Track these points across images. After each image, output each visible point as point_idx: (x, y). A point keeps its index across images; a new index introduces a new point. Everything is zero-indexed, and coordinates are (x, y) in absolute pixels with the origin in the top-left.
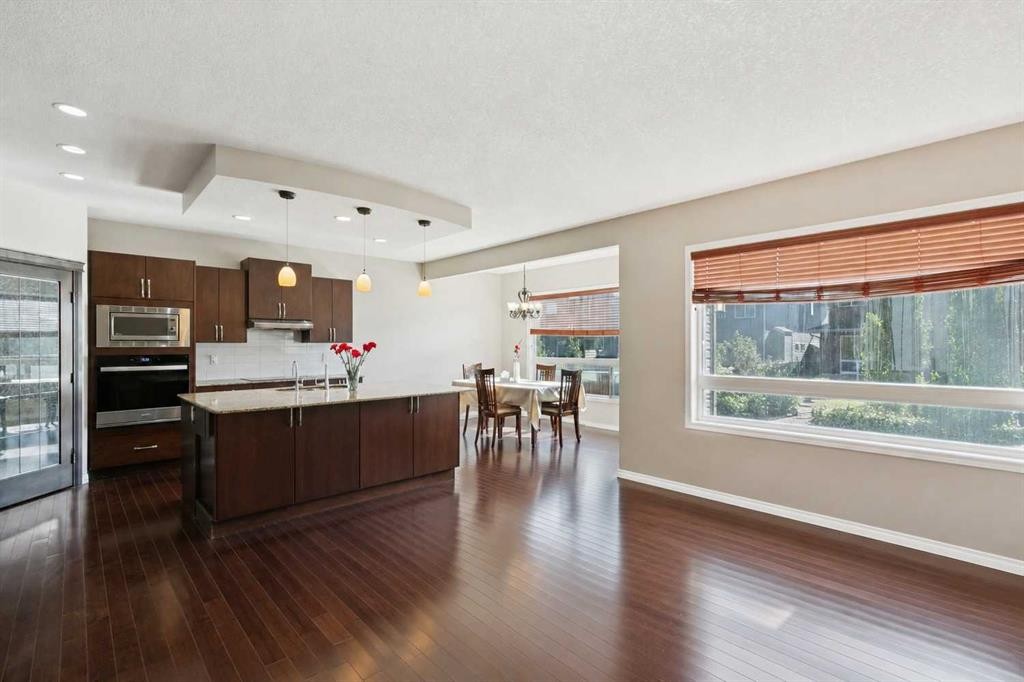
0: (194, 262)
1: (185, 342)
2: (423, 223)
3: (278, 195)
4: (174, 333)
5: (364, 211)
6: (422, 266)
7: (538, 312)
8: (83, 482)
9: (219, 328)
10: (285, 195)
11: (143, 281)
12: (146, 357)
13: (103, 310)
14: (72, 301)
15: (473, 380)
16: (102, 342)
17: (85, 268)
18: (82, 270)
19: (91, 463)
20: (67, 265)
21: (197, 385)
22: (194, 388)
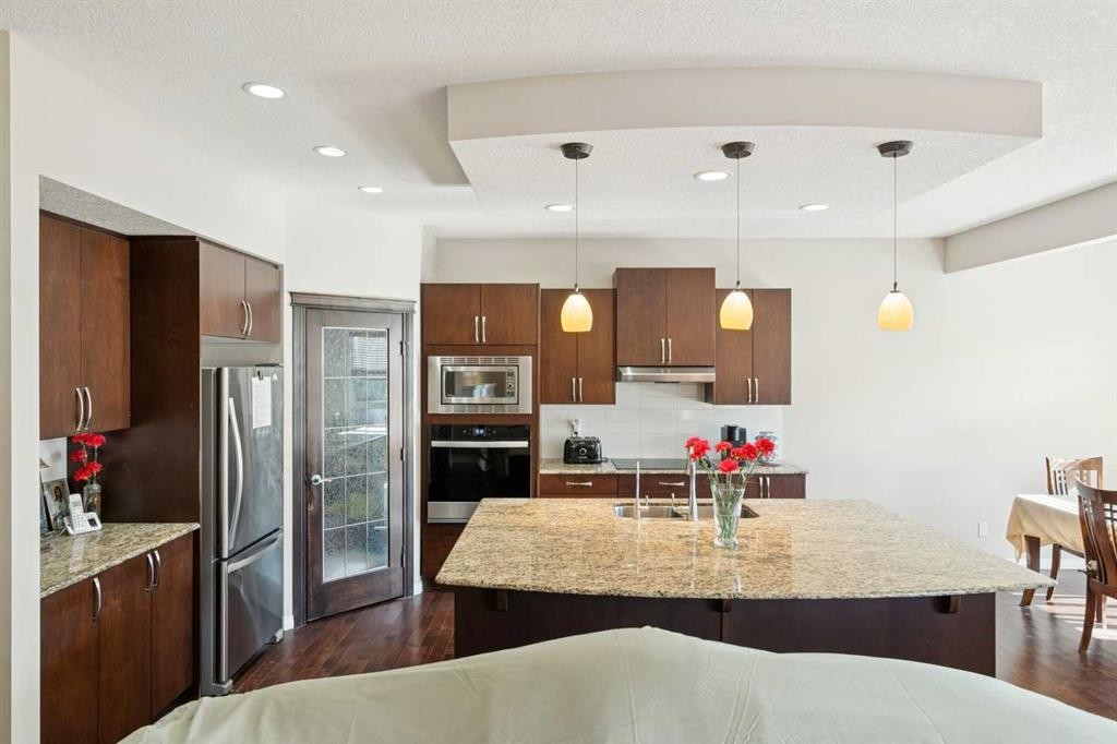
0: (538, 285)
1: (526, 408)
2: (892, 149)
3: (560, 154)
4: (513, 395)
5: (736, 150)
6: (944, 243)
8: (415, 593)
9: (577, 381)
10: (573, 151)
11: (477, 319)
12: (481, 427)
13: (435, 362)
14: (402, 353)
15: (1069, 504)
16: (436, 408)
17: (417, 308)
18: (414, 311)
21: (542, 472)
22: (539, 477)
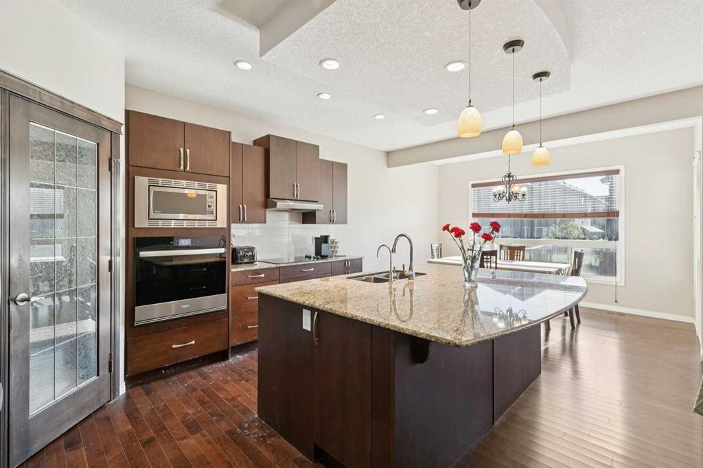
0: (230, 133)
1: (222, 223)
4: (212, 214)
7: (524, 195)
8: (121, 394)
9: (243, 207)
11: (182, 150)
13: (142, 182)
14: (110, 169)
16: (141, 222)
17: (123, 129)
18: (120, 132)
19: (129, 369)
20: (105, 124)
21: (232, 270)
22: (230, 273)
